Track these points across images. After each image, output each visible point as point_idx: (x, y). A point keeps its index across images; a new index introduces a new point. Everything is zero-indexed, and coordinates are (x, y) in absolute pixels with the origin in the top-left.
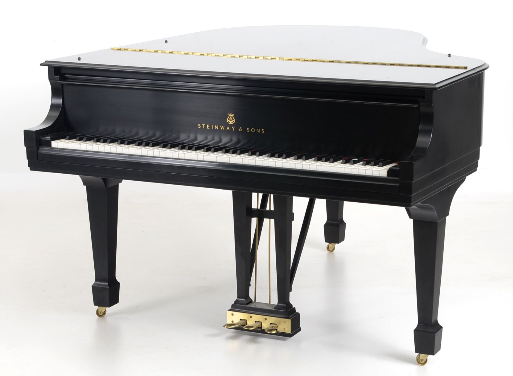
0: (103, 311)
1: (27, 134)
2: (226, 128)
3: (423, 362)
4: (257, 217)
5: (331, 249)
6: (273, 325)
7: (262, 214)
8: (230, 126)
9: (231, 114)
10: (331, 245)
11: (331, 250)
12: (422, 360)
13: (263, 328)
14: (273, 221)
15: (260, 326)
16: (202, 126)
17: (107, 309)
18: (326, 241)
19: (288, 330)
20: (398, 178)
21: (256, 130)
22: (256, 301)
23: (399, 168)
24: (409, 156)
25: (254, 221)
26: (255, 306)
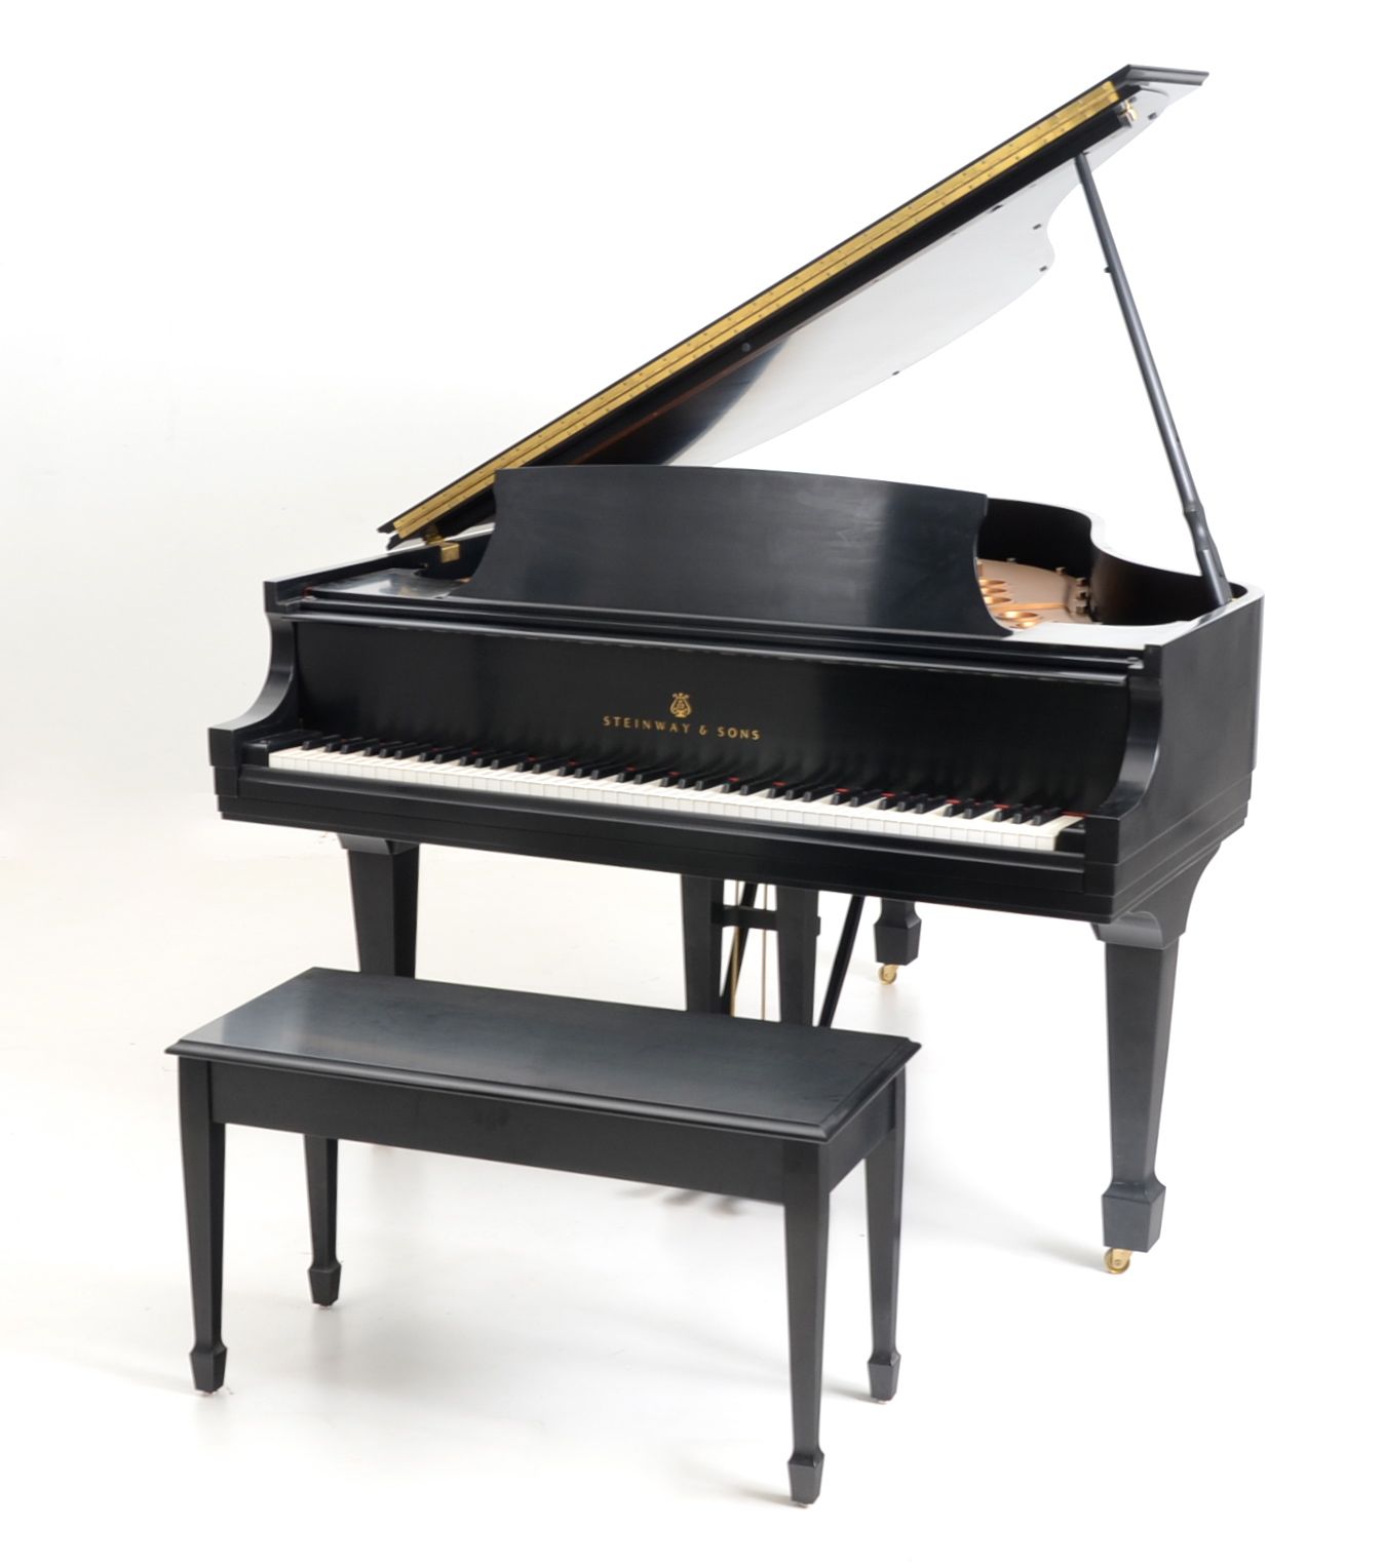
1: (217, 737)
2: (668, 727)
3: (1121, 1267)
4: (735, 926)
5: (889, 978)
7: (746, 917)
8: (680, 721)
9: (681, 694)
10: (889, 967)
11: (888, 980)
12: (1118, 1262)
14: (772, 935)
16: (613, 721)
18: (878, 960)
20: (1080, 856)
21: (739, 734)
23: (1082, 831)
24: (1106, 803)
25: (729, 933)
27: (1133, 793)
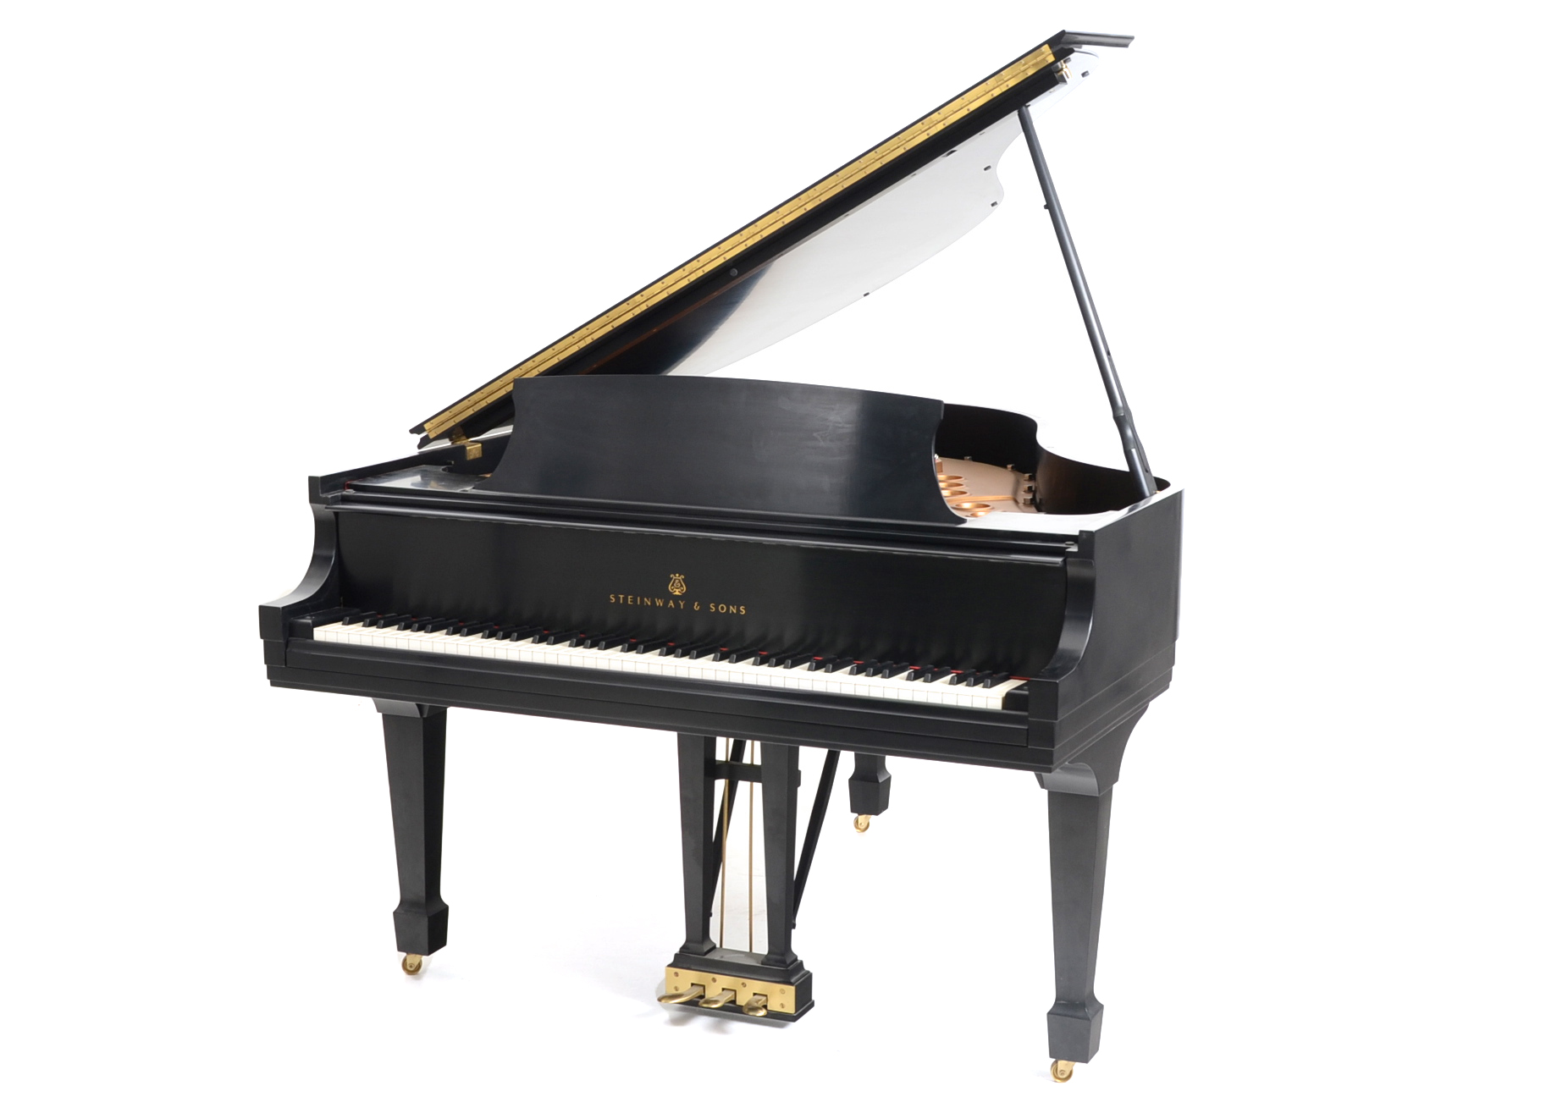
0: (416, 964)
1: (266, 613)
2: (666, 603)
3: (1065, 1076)
4: (725, 778)
5: (863, 827)
6: (759, 997)
7: (735, 771)
9: (677, 575)
10: (863, 817)
12: (1063, 1072)
13: (738, 1003)
14: (758, 787)
15: (733, 999)
16: (617, 599)
17: (424, 958)
18: (852, 811)
19: (790, 1009)
20: (1026, 713)
21: (728, 609)
22: (724, 947)
23: (1027, 693)
24: (1047, 668)
25: (720, 785)
26: (722, 957)
27: (1070, 659)
